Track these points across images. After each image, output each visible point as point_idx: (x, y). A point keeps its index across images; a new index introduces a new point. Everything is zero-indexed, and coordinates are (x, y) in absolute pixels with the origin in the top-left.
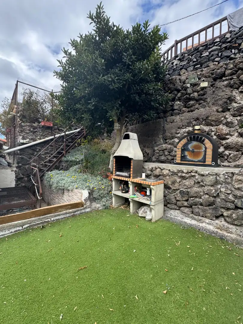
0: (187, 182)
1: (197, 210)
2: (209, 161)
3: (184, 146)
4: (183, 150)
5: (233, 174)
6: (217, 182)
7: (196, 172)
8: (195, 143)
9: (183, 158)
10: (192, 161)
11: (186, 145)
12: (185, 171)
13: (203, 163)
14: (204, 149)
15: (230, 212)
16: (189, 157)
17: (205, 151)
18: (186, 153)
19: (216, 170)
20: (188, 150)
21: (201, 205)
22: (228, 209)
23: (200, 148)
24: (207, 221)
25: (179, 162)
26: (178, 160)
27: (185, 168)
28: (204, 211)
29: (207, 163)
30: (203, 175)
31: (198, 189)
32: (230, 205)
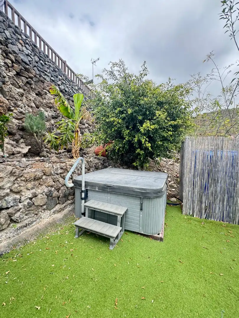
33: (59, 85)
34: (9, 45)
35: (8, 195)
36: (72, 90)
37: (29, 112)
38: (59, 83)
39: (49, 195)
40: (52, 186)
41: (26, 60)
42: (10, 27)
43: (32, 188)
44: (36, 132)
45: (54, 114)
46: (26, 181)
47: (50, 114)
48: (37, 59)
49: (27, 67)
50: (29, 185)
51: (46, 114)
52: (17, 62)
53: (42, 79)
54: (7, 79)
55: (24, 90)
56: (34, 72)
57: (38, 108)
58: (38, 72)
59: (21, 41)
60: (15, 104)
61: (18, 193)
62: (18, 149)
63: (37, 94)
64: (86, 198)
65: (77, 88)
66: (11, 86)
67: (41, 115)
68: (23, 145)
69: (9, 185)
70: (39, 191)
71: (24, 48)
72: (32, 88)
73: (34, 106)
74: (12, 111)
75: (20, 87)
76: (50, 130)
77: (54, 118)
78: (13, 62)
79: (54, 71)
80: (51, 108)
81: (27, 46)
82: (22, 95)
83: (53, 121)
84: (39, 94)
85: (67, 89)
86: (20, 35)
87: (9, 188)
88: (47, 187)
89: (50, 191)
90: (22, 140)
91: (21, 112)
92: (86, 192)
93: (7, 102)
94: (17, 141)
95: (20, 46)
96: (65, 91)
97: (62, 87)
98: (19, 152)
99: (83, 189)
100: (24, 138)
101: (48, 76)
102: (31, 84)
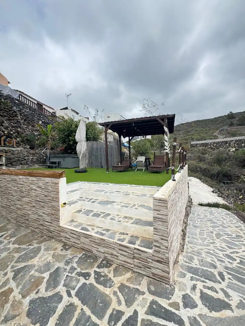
0: (8, 154)
1: (14, 164)
2: (15, 146)
3: (5, 139)
4: (4, 141)
5: (22, 150)
6: (18, 153)
7: (11, 150)
8: (9, 139)
9: (5, 144)
10: (9, 146)
11: (6, 139)
12: (6, 150)
13: (13, 147)
14: (13, 141)
15: (24, 161)
16: (7, 144)
17: (13, 142)
18: (6, 142)
19: (18, 149)
20: (6, 141)
21: (15, 161)
22: (22, 161)
23: (11, 141)
24: (18, 166)
25: (3, 146)
26: (3, 145)
27: (6, 148)
28: (17, 163)
29: (14, 146)
30: (14, 151)
31: (13, 156)
32: (23, 159)
33: (41, 120)
34: (22, 111)
35: (26, 156)
36: (49, 121)
37: (29, 134)
38: (42, 119)
39: (37, 159)
40: (38, 157)
41: (27, 114)
42: (21, 104)
43: (32, 156)
44: (32, 141)
45: (39, 133)
46: (31, 154)
47: (37, 134)
48: (31, 112)
49: (28, 116)
50: (31, 155)
51: (36, 134)
52: (24, 116)
53: (34, 119)
54: (22, 123)
55: (27, 126)
56: (30, 117)
57: (32, 131)
58: (32, 117)
59: (25, 108)
60: (24, 131)
61: (29, 156)
62: (26, 147)
63: (32, 126)
64: (49, 160)
65: (51, 120)
66: (23, 125)
67: (34, 134)
68: (27, 146)
69: (26, 154)
70: (34, 158)
71: (26, 110)
72: (30, 124)
73: (31, 131)
74: (23, 134)
75: (26, 125)
76: (37, 140)
77: (39, 135)
78: (23, 116)
79: (39, 114)
80: (37, 131)
81: (27, 108)
82: (26, 128)
83: (39, 137)
84: (33, 126)
85: (45, 121)
86: (25, 105)
87: (26, 155)
88: (37, 157)
89: (38, 159)
90: (27, 144)
91: (27, 134)
92: (49, 158)
93: (22, 131)
94: (25, 144)
95: (25, 110)
96: (45, 122)
97: (43, 120)
98: (26, 148)
99: (48, 157)
100: (28, 143)
101: (36, 117)
102: (29, 123)
